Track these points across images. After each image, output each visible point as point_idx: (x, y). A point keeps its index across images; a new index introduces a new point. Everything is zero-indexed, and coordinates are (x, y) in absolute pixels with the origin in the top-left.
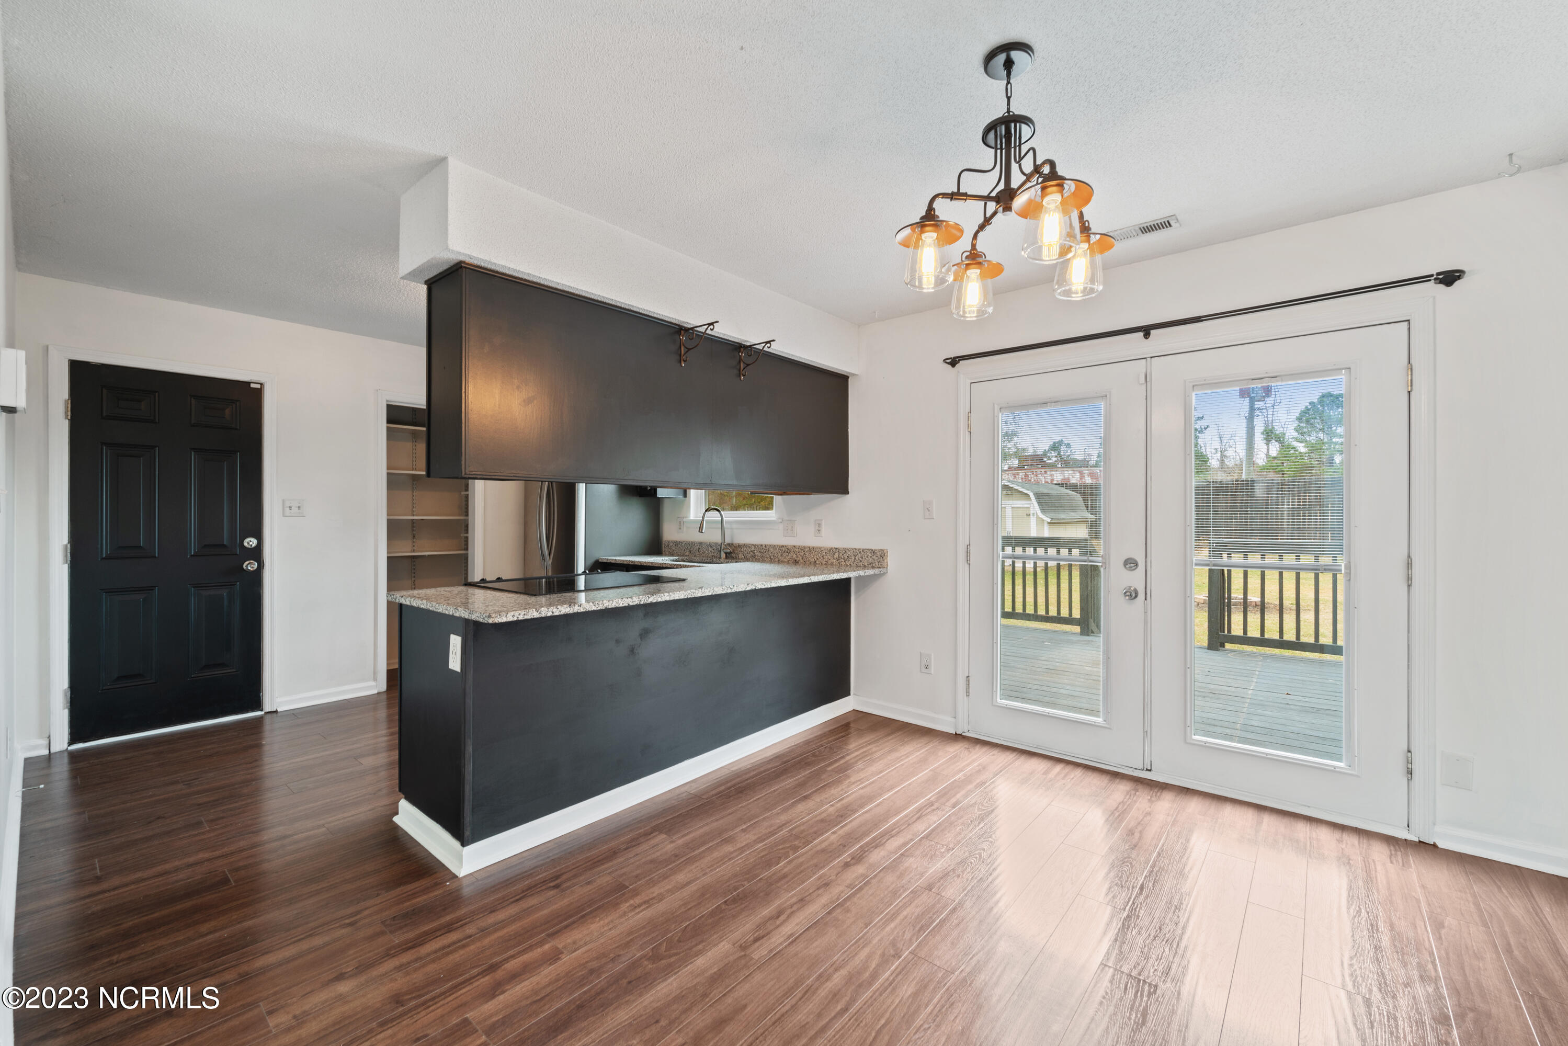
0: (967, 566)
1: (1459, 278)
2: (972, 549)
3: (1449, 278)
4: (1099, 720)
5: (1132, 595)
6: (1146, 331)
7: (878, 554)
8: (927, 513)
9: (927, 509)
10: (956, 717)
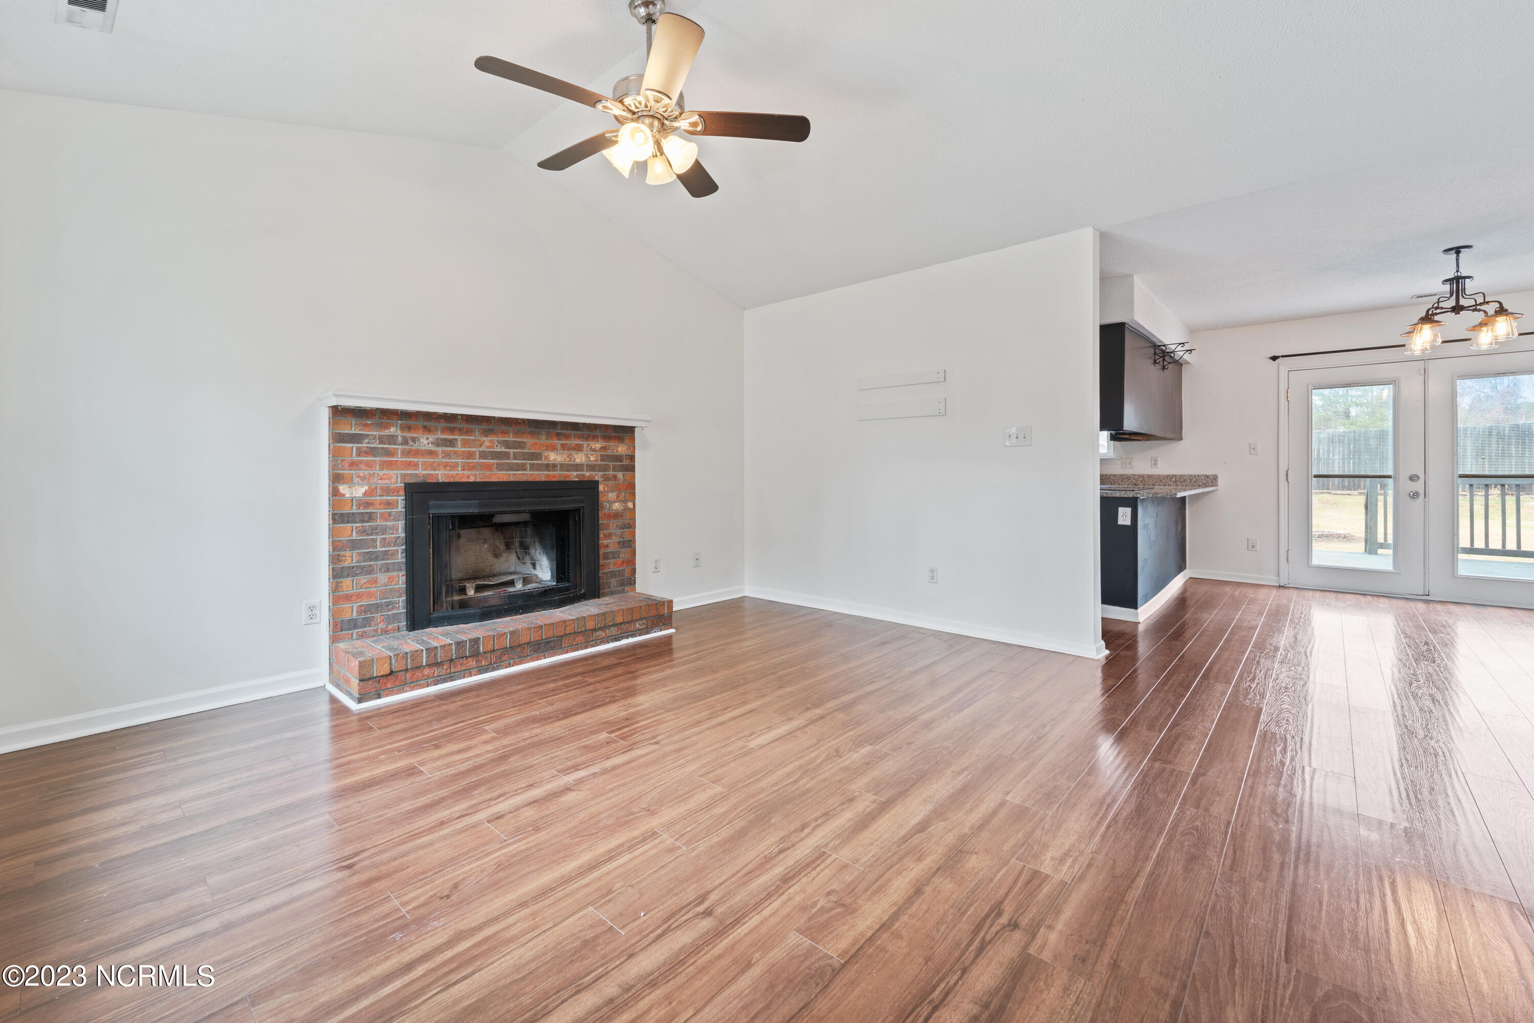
2: (1290, 473)
4: (1391, 569)
5: (1415, 495)
7: (1212, 475)
8: (1252, 451)
9: (1253, 449)
10: (1279, 576)
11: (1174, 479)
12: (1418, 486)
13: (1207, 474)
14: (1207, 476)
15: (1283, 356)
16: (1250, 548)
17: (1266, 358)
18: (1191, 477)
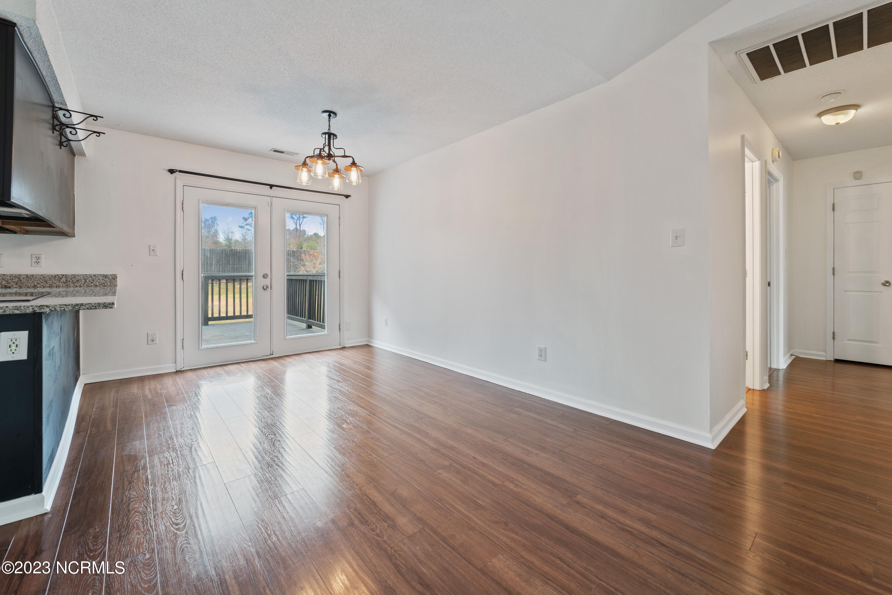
0: (182, 281)
1: (349, 197)
2: (184, 272)
3: (347, 197)
4: (253, 341)
5: (265, 288)
6: (271, 186)
7: (111, 277)
8: (152, 252)
9: (152, 251)
10: (176, 363)
11: (64, 279)
12: (267, 282)
13: (105, 274)
14: (106, 276)
15: (181, 171)
16: (150, 342)
17: (165, 170)
18: (86, 278)
